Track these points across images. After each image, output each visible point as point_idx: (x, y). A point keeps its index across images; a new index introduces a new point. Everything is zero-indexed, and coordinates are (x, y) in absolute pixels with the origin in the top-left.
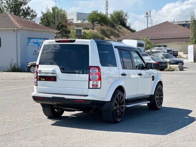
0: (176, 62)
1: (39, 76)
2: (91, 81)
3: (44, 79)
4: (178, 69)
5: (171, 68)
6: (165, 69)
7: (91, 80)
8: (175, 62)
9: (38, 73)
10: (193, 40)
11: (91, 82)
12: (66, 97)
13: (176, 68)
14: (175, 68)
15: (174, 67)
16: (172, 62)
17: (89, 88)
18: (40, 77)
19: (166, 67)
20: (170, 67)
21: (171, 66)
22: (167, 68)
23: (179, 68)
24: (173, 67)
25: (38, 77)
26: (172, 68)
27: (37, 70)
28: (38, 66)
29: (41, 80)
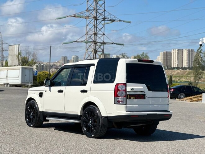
3: (134, 98)
9: (127, 92)
12: (158, 113)
17: (168, 104)
18: (130, 95)
25: (128, 96)
27: (125, 89)
28: (125, 84)
29: (131, 99)
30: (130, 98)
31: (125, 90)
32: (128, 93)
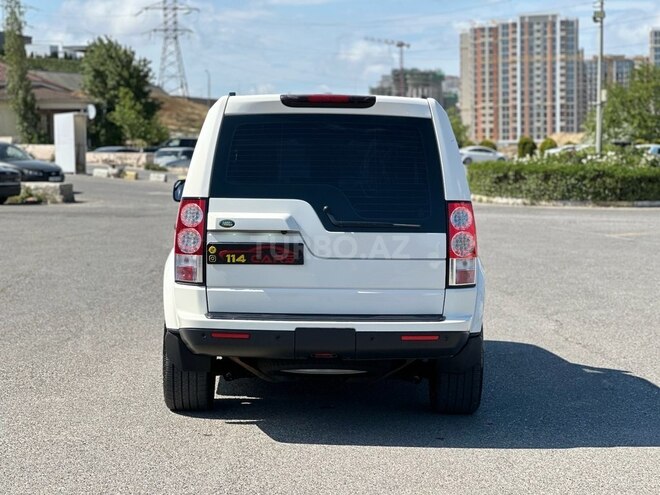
0: (42, 171)
1: (215, 245)
2: (455, 260)
3: (242, 258)
4: (59, 198)
5: (31, 195)
6: (9, 200)
7: (454, 256)
8: (36, 173)
9: (209, 235)
10: (17, 94)
11: (455, 264)
12: (361, 326)
13: (50, 192)
14: (47, 194)
15: (41, 191)
16: (26, 171)
17: (448, 286)
18: (219, 247)
19: (16, 190)
20: (28, 189)
21: (32, 185)
22: (18, 194)
23: (62, 193)
24: (37, 189)
25: (212, 250)
26: (34, 192)
27: (200, 220)
28: (204, 204)
29: (225, 262)
30: (221, 260)
31: (202, 228)
32: (211, 239)
